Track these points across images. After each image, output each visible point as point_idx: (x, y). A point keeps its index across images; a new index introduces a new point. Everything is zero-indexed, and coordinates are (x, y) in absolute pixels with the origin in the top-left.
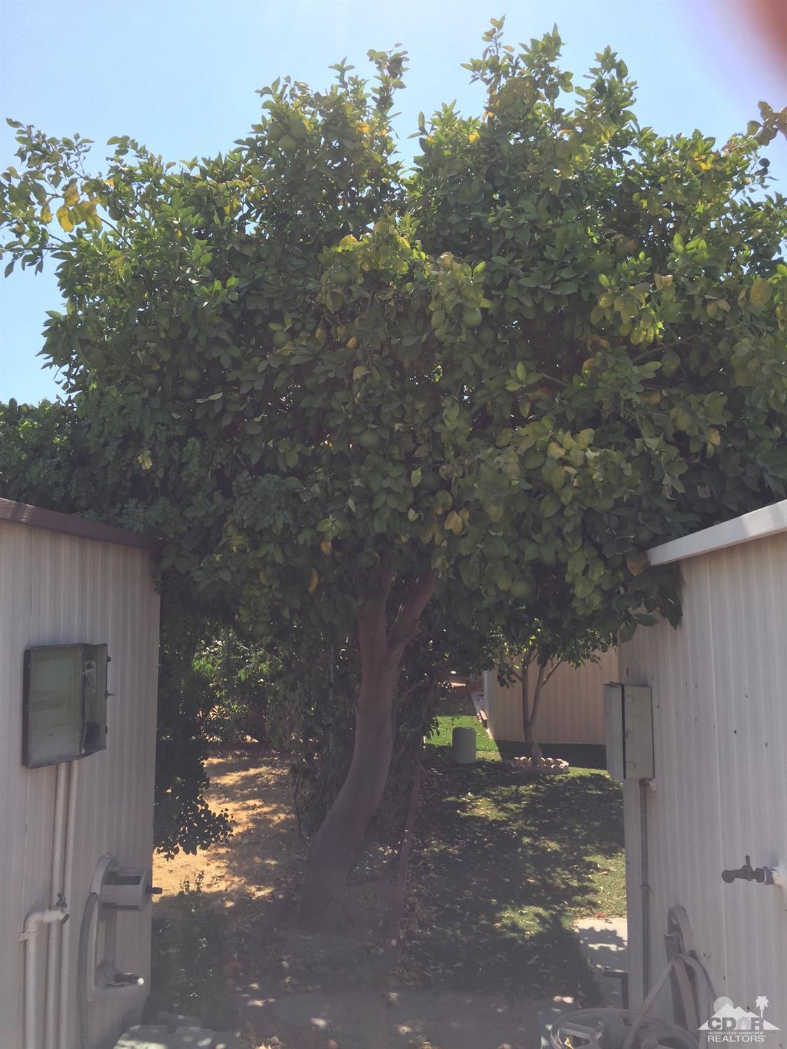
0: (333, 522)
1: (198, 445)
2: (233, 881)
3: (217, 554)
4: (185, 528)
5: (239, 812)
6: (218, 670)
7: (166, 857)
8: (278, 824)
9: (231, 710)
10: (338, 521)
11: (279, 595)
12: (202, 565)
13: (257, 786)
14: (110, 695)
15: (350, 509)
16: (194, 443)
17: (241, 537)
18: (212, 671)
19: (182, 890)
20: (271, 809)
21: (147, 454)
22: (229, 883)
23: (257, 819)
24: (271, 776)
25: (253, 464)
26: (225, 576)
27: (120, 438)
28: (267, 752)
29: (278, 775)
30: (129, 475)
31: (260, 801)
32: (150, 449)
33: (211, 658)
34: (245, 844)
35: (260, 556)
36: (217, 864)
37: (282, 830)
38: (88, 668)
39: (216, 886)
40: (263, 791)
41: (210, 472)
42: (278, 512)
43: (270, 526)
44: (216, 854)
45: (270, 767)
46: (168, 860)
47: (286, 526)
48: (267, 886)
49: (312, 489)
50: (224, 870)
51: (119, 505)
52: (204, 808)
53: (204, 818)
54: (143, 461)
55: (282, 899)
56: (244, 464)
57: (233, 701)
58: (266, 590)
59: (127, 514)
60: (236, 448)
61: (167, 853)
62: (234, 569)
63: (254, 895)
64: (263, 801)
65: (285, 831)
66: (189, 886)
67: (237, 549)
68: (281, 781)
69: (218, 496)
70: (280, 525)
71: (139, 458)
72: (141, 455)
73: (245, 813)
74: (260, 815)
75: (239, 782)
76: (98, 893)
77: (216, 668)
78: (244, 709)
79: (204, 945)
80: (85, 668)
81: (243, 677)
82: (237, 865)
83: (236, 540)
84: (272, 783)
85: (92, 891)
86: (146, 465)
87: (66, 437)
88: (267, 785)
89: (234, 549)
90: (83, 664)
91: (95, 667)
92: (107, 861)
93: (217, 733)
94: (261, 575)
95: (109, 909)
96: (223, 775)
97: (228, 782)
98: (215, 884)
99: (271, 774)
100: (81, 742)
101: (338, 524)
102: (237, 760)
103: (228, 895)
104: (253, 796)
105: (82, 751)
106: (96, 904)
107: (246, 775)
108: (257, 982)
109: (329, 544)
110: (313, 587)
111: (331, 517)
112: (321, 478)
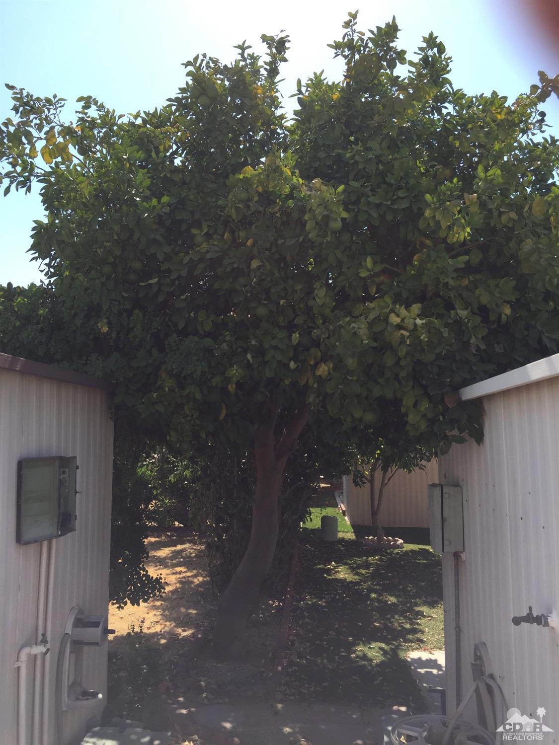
0: (236, 370)
1: (141, 315)
2: (166, 625)
3: (154, 392)
4: (131, 375)
5: (170, 576)
6: (155, 475)
7: (118, 607)
8: (198, 584)
9: (164, 503)
10: (240, 369)
11: (198, 422)
12: (143, 400)
13: (182, 557)
14: (78, 492)
15: (248, 361)
16: (138, 314)
17: (171, 381)
18: (150, 476)
19: (129, 631)
20: (193, 574)
21: (104, 322)
22: (163, 626)
23: (183, 581)
24: (192, 551)
25: (179, 329)
26: (160, 408)
27: (85, 310)
28: (190, 534)
29: (198, 550)
30: (92, 337)
31: (185, 568)
32: (107, 318)
33: (150, 467)
34: (174, 599)
35: (185, 394)
36: (154, 612)
37: (200, 589)
40: (187, 561)
41: (149, 335)
42: (198, 363)
43: (192, 373)
44: (153, 606)
45: (192, 544)
46: (119, 610)
47: (203, 373)
48: (190, 629)
49: (221, 347)
50: (159, 617)
51: (84, 358)
52: (145, 573)
53: (145, 580)
54: (102, 327)
55: (200, 638)
56: (173, 329)
57: (166, 497)
58: (189, 418)
59: (90, 364)
60: (167, 317)
61: (118, 605)
62: (166, 403)
63: (180, 635)
64: (187, 568)
65: (202, 590)
66: (134, 628)
68: (200, 554)
69: (155, 351)
70: (199, 372)
71: (99, 324)
72: (101, 322)
73: (174, 576)
74: (184, 577)
75: (170, 555)
76: (70, 634)
77: (153, 473)
78: (174, 503)
79: (145, 671)
80: (61, 473)
81: (173, 480)
82: (168, 613)
83: (168, 384)
84: (193, 555)
85: (66, 632)
86: (104, 329)
87: (47, 310)
88: (189, 557)
89: (167, 389)
90: (60, 470)
91: (68, 472)
92: (77, 611)
93: (154, 520)
94: (186, 408)
95: (78, 645)
96: (158, 550)
97: (162, 555)
98: (153, 627)
99: (192, 549)
100: (58, 526)
101: (240, 371)
102: (169, 539)
103: (161, 635)
104: (179, 565)
105: (58, 533)
106: (69, 641)
107: (175, 550)
108: (183, 697)
109: (234, 386)
110: (222, 417)
111: (235, 366)
112: (229, 339)
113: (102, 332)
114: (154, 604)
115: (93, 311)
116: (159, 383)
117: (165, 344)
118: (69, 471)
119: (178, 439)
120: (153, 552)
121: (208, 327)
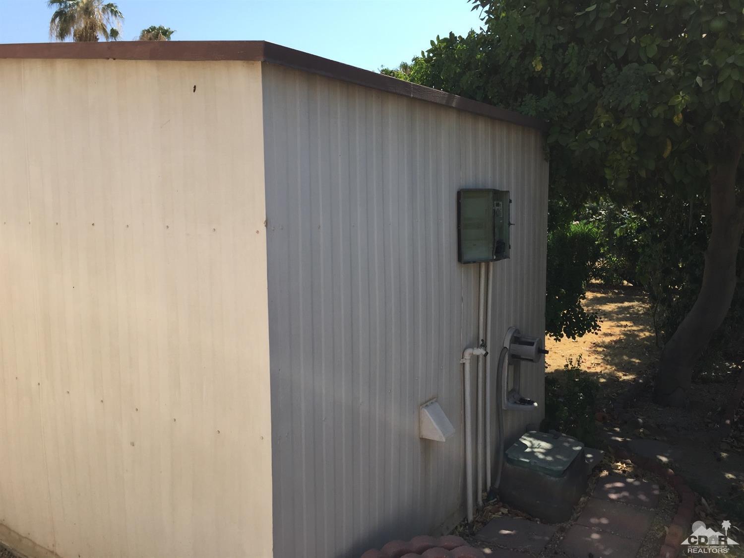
0: (682, 97)
1: (576, 48)
2: (606, 368)
3: (589, 129)
4: (566, 113)
5: (614, 328)
6: (602, 232)
7: (555, 339)
8: (644, 338)
9: (612, 261)
10: (687, 96)
11: (636, 158)
12: (577, 138)
13: (629, 313)
14: (512, 224)
15: (697, 85)
16: (573, 47)
17: (608, 115)
18: (597, 233)
19: (567, 363)
20: (639, 328)
21: (538, 60)
22: (603, 368)
23: (627, 334)
24: (640, 308)
25: (618, 58)
26: (595, 145)
27: (520, 51)
28: (639, 293)
29: (646, 308)
30: (526, 77)
31: (631, 323)
32: (541, 56)
33: (597, 224)
34: (617, 348)
35: (621, 128)
36: (596, 356)
37: (645, 342)
38: (497, 206)
39: (594, 369)
40: (633, 317)
41: (585, 68)
42: (637, 92)
43: (629, 105)
44: (595, 351)
45: (641, 302)
46: (556, 342)
47: (642, 103)
48: (631, 374)
49: (666, 73)
50: (601, 361)
51: (520, 100)
52: (580, 311)
53: (581, 317)
54: (536, 65)
55: (641, 383)
56: (611, 59)
57: (613, 256)
58: (626, 155)
59: (525, 105)
60: (606, 47)
61: (555, 338)
62: (601, 140)
63: (621, 377)
64: (633, 323)
65: (648, 343)
66: (572, 362)
67: (604, 125)
68: (649, 312)
69: (591, 87)
70: (637, 103)
71: (533, 63)
72: (535, 61)
73: (619, 329)
74: (630, 331)
75: (616, 310)
76: (508, 348)
77: (600, 230)
78: (622, 261)
79: (581, 398)
80: (495, 205)
81: (618, 234)
82: (610, 359)
83: (604, 118)
84: (641, 312)
85: (504, 346)
86: (538, 67)
87: (484, 54)
88: (637, 314)
89: (602, 125)
90: (493, 202)
91: (501, 205)
92: (514, 330)
93: (601, 277)
94: (623, 144)
95: (515, 359)
96: (604, 304)
97: (607, 309)
98: (593, 367)
99: (641, 307)
100: (493, 251)
101: (687, 98)
102: (615, 296)
103: (602, 375)
104: (626, 319)
105: (493, 257)
106: (507, 354)
107: (621, 306)
108: (619, 428)
109: (681, 116)
110: (667, 153)
111: (681, 93)
112: (676, 63)
113: (536, 70)
114: (596, 350)
115: (529, 50)
116: (595, 119)
117: (602, 77)
118: (503, 205)
119: (614, 176)
120: (598, 306)
121: (652, 52)
